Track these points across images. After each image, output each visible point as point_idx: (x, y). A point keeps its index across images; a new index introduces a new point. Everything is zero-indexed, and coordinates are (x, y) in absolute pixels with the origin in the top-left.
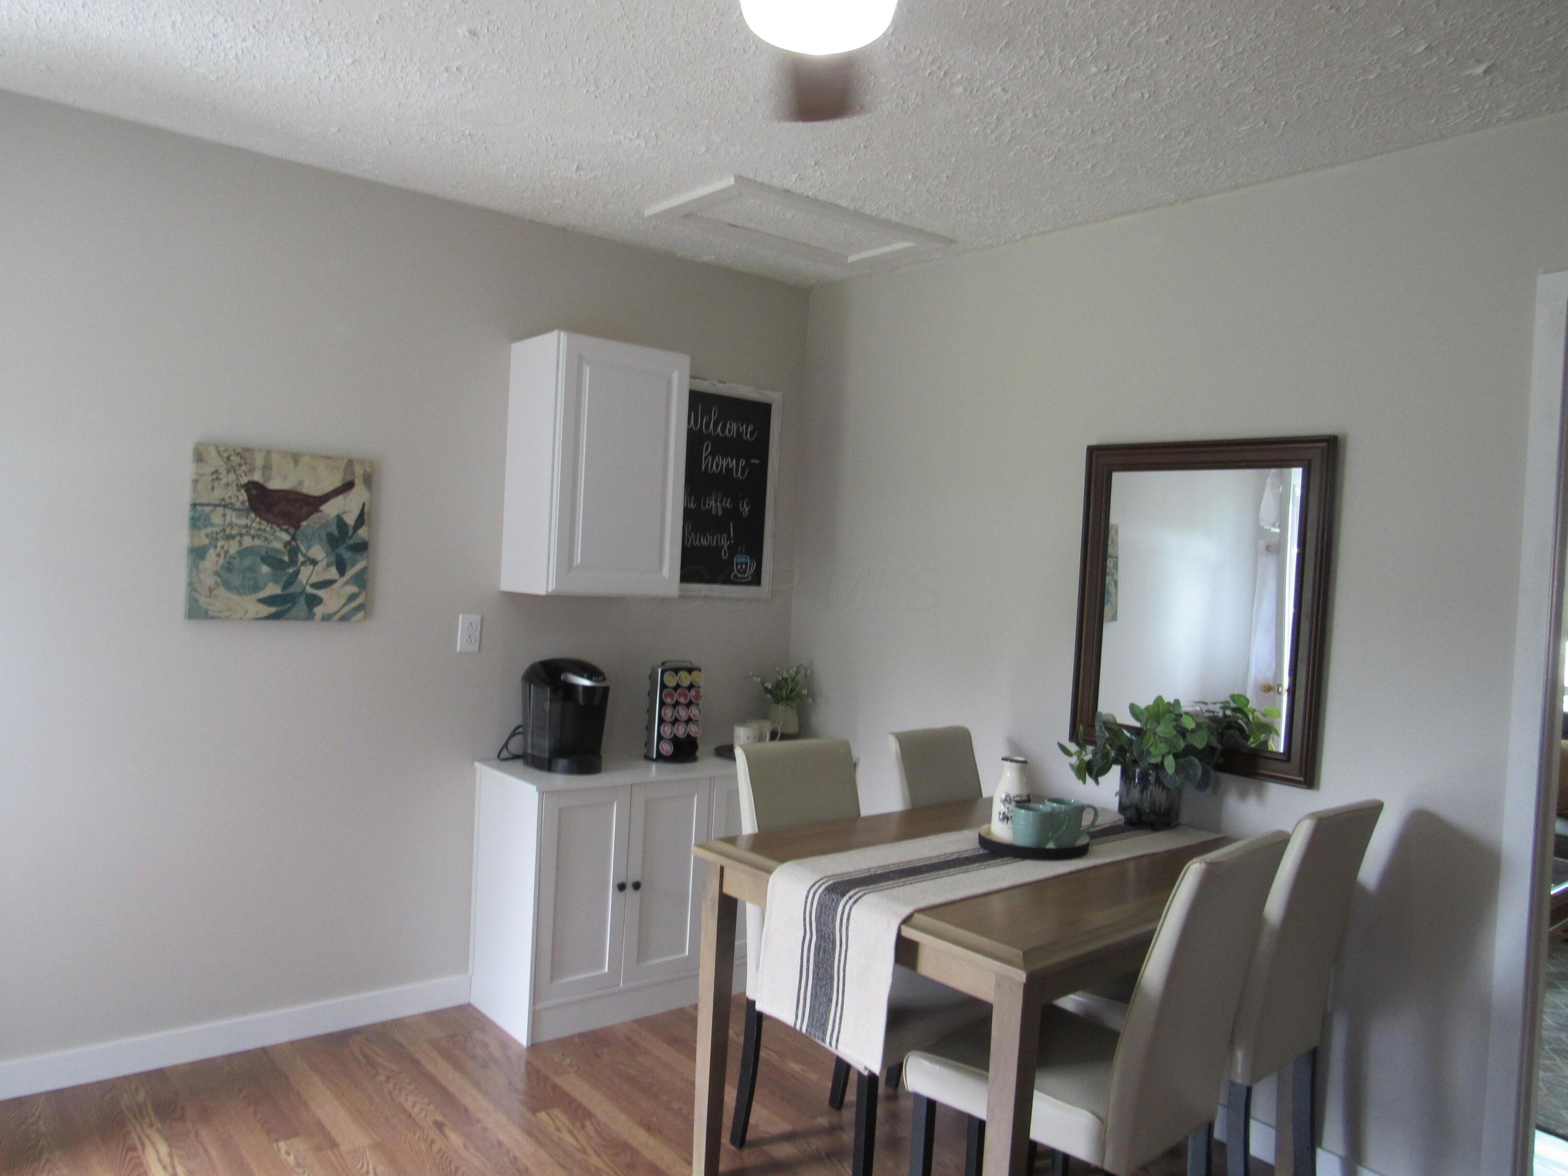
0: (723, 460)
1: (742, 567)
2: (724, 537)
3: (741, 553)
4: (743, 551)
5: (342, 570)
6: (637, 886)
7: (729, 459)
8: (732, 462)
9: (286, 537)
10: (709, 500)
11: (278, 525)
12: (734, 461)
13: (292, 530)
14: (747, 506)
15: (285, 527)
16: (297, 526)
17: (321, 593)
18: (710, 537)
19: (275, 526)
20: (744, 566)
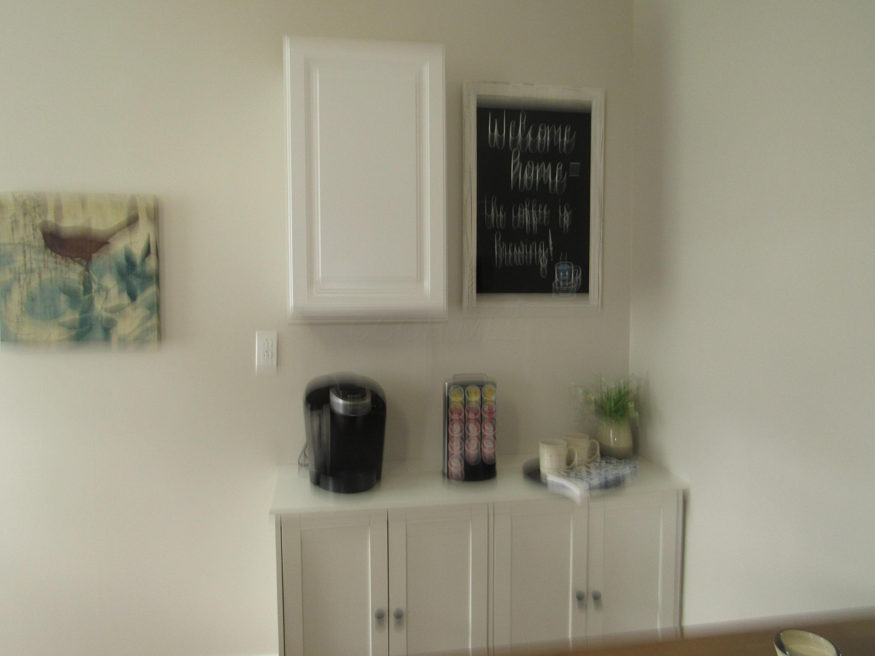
0: (535, 165)
1: (564, 275)
2: (542, 245)
3: (563, 260)
4: (566, 258)
5: (133, 297)
6: (399, 616)
7: (543, 164)
8: (546, 168)
9: (79, 269)
10: (522, 208)
11: (72, 258)
12: (550, 166)
13: (84, 263)
14: (568, 211)
15: (77, 259)
16: (89, 259)
17: (114, 316)
18: (525, 244)
19: (68, 259)
20: (567, 274)
